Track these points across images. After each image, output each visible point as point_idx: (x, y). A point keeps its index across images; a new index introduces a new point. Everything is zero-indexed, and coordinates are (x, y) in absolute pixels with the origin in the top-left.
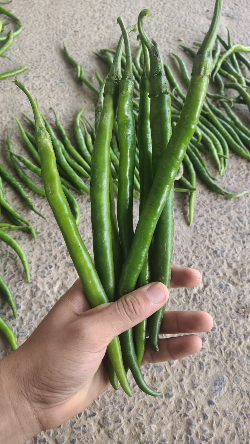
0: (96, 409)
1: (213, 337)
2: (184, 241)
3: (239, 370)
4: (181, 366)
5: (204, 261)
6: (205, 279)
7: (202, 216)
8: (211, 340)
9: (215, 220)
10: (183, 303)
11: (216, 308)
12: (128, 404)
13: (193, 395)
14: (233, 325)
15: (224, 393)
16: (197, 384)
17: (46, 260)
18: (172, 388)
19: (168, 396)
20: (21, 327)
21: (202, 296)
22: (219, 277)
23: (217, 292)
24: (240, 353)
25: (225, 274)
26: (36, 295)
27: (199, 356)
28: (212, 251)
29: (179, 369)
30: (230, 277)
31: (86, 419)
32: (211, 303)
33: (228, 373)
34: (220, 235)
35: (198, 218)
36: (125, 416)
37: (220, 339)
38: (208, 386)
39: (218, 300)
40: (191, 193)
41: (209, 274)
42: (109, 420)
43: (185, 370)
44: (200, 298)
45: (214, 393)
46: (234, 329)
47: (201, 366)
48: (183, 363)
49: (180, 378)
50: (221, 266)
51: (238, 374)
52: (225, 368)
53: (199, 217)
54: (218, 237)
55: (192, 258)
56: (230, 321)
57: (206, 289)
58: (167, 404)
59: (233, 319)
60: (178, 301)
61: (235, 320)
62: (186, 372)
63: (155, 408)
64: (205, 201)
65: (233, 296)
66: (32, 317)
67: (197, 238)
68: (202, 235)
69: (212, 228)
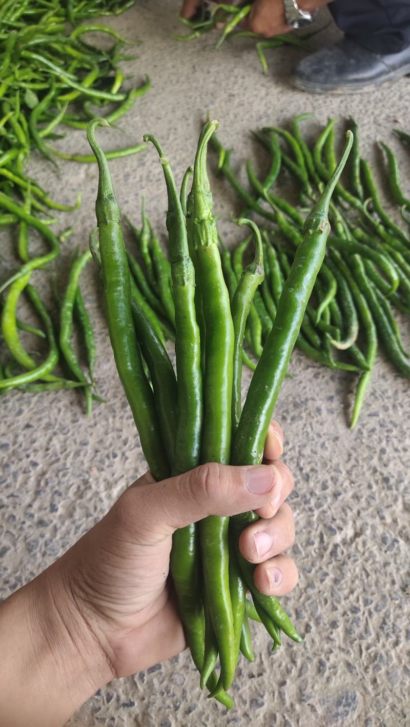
0: (136, 697)
1: (352, 623)
2: (335, 452)
3: (386, 688)
4: (288, 659)
5: (363, 492)
6: (359, 523)
7: (375, 415)
8: (348, 627)
9: (395, 426)
10: (312, 555)
11: (368, 575)
12: (187, 701)
13: (297, 713)
14: (392, 611)
15: (350, 721)
16: (308, 696)
17: (111, 445)
18: (264, 692)
19: (255, 702)
20: (51, 541)
21: (347, 550)
22: (385, 524)
23: (375, 549)
24: (392, 660)
25: (395, 521)
26: (84, 495)
27: (322, 651)
28: (380, 477)
29: (284, 664)
30: (404, 527)
31: (117, 709)
32: (361, 566)
33: (365, 689)
34: (400, 452)
35: (367, 418)
36: (179, 720)
37: (364, 630)
38: (326, 703)
39: (374, 562)
40: (364, 374)
41: (368, 515)
42: (152, 719)
43: (292, 668)
44: (343, 553)
45: (333, 717)
46: (392, 617)
47: (321, 668)
48: (291, 656)
49: (282, 680)
50: (391, 506)
51: (381, 694)
52: (361, 680)
53: (370, 415)
54: (396, 455)
55: (343, 482)
56: (388, 603)
57: (357, 540)
58: (251, 716)
59: (393, 601)
60: (304, 550)
61: (397, 602)
62: (294, 672)
63: (230, 718)
64: (386, 391)
65: (403, 560)
66: (71, 529)
67: (359, 450)
68: (368, 447)
69: (389, 439)
